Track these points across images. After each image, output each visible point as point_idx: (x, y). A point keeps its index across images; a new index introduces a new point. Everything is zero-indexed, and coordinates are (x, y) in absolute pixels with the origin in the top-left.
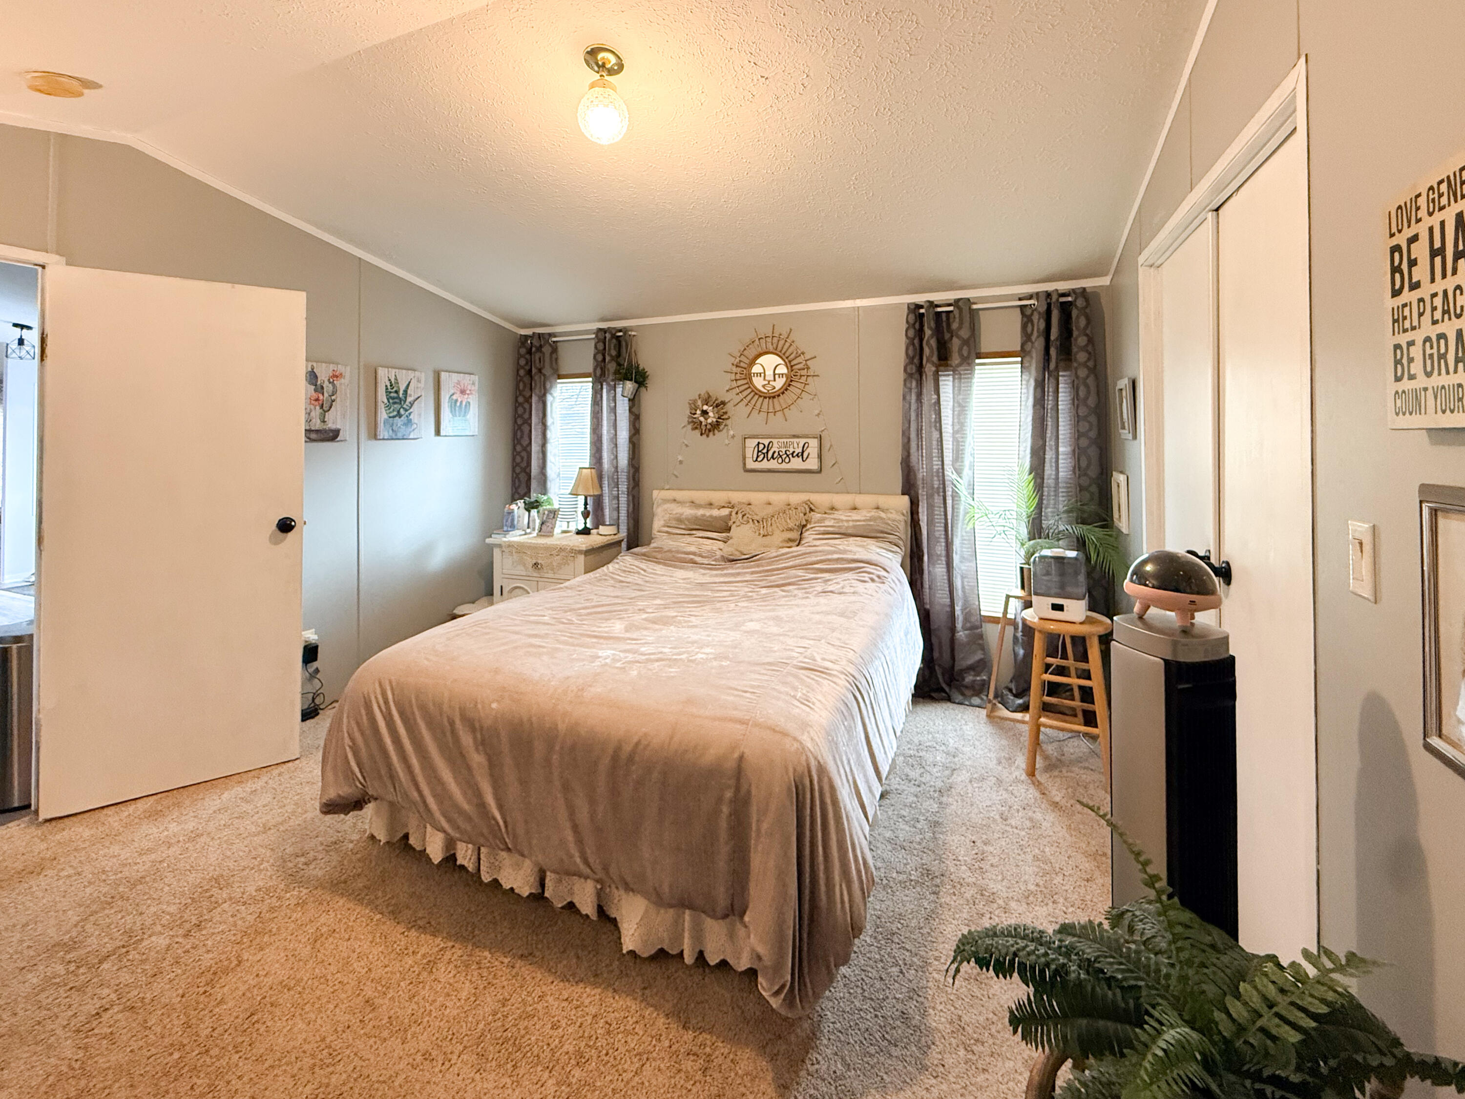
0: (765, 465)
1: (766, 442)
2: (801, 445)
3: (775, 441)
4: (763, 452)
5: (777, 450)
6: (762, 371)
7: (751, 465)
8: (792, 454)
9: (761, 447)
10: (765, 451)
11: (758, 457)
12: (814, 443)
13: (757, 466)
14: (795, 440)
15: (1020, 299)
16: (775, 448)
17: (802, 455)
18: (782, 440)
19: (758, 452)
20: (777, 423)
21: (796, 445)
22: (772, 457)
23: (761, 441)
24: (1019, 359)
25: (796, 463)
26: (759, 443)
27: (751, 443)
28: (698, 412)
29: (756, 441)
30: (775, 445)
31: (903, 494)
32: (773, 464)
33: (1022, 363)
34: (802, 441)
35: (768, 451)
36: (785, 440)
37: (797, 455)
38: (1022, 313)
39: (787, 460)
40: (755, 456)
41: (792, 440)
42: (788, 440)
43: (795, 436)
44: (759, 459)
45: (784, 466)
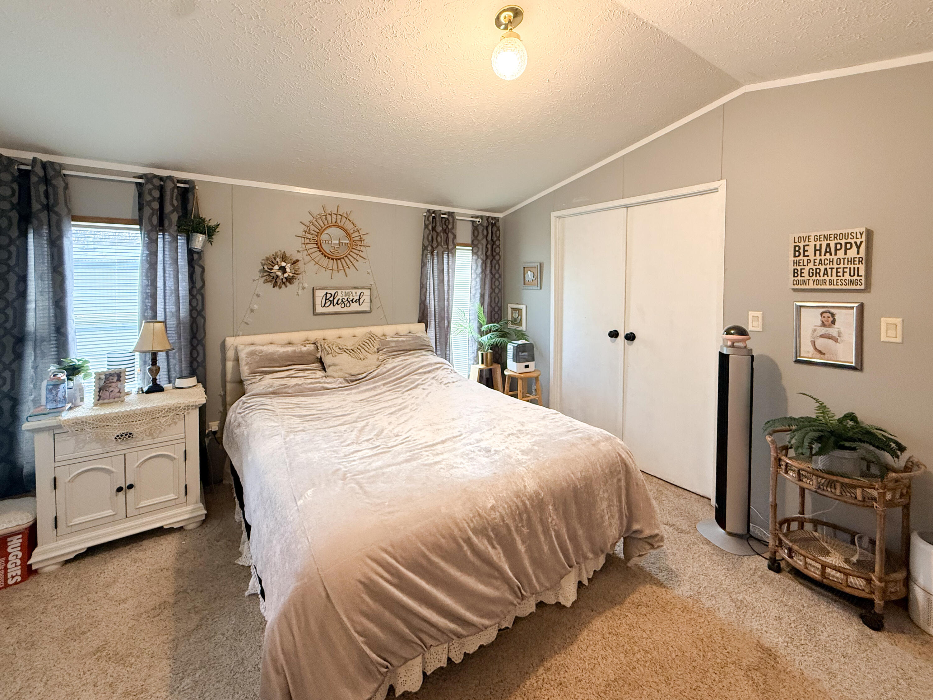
0: (331, 309)
1: (333, 292)
2: (358, 294)
3: (339, 291)
4: (330, 300)
5: (341, 298)
6: (329, 239)
7: (319, 309)
8: (352, 301)
9: (329, 296)
10: (331, 299)
11: (325, 303)
12: (367, 292)
13: (325, 310)
14: (354, 291)
15: (472, 217)
16: (339, 297)
17: (359, 301)
18: (344, 291)
19: (326, 299)
20: (339, 278)
21: (354, 294)
22: (337, 303)
23: (329, 291)
24: (471, 248)
25: (355, 307)
26: (327, 293)
27: (320, 294)
28: (276, 267)
29: (324, 292)
30: (340, 294)
31: (419, 322)
32: (338, 309)
33: (472, 250)
34: (359, 291)
35: (334, 299)
36: (347, 291)
37: (356, 301)
38: (473, 225)
39: (348, 305)
40: (323, 302)
41: (352, 291)
42: (349, 291)
43: (355, 288)
44: (326, 305)
45: (346, 309)
